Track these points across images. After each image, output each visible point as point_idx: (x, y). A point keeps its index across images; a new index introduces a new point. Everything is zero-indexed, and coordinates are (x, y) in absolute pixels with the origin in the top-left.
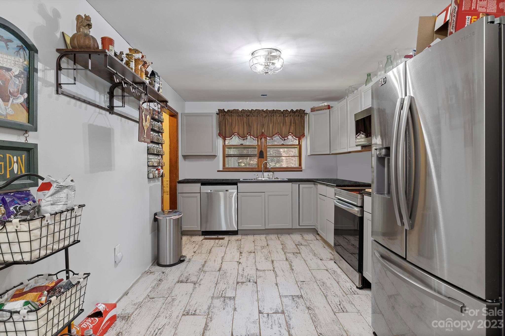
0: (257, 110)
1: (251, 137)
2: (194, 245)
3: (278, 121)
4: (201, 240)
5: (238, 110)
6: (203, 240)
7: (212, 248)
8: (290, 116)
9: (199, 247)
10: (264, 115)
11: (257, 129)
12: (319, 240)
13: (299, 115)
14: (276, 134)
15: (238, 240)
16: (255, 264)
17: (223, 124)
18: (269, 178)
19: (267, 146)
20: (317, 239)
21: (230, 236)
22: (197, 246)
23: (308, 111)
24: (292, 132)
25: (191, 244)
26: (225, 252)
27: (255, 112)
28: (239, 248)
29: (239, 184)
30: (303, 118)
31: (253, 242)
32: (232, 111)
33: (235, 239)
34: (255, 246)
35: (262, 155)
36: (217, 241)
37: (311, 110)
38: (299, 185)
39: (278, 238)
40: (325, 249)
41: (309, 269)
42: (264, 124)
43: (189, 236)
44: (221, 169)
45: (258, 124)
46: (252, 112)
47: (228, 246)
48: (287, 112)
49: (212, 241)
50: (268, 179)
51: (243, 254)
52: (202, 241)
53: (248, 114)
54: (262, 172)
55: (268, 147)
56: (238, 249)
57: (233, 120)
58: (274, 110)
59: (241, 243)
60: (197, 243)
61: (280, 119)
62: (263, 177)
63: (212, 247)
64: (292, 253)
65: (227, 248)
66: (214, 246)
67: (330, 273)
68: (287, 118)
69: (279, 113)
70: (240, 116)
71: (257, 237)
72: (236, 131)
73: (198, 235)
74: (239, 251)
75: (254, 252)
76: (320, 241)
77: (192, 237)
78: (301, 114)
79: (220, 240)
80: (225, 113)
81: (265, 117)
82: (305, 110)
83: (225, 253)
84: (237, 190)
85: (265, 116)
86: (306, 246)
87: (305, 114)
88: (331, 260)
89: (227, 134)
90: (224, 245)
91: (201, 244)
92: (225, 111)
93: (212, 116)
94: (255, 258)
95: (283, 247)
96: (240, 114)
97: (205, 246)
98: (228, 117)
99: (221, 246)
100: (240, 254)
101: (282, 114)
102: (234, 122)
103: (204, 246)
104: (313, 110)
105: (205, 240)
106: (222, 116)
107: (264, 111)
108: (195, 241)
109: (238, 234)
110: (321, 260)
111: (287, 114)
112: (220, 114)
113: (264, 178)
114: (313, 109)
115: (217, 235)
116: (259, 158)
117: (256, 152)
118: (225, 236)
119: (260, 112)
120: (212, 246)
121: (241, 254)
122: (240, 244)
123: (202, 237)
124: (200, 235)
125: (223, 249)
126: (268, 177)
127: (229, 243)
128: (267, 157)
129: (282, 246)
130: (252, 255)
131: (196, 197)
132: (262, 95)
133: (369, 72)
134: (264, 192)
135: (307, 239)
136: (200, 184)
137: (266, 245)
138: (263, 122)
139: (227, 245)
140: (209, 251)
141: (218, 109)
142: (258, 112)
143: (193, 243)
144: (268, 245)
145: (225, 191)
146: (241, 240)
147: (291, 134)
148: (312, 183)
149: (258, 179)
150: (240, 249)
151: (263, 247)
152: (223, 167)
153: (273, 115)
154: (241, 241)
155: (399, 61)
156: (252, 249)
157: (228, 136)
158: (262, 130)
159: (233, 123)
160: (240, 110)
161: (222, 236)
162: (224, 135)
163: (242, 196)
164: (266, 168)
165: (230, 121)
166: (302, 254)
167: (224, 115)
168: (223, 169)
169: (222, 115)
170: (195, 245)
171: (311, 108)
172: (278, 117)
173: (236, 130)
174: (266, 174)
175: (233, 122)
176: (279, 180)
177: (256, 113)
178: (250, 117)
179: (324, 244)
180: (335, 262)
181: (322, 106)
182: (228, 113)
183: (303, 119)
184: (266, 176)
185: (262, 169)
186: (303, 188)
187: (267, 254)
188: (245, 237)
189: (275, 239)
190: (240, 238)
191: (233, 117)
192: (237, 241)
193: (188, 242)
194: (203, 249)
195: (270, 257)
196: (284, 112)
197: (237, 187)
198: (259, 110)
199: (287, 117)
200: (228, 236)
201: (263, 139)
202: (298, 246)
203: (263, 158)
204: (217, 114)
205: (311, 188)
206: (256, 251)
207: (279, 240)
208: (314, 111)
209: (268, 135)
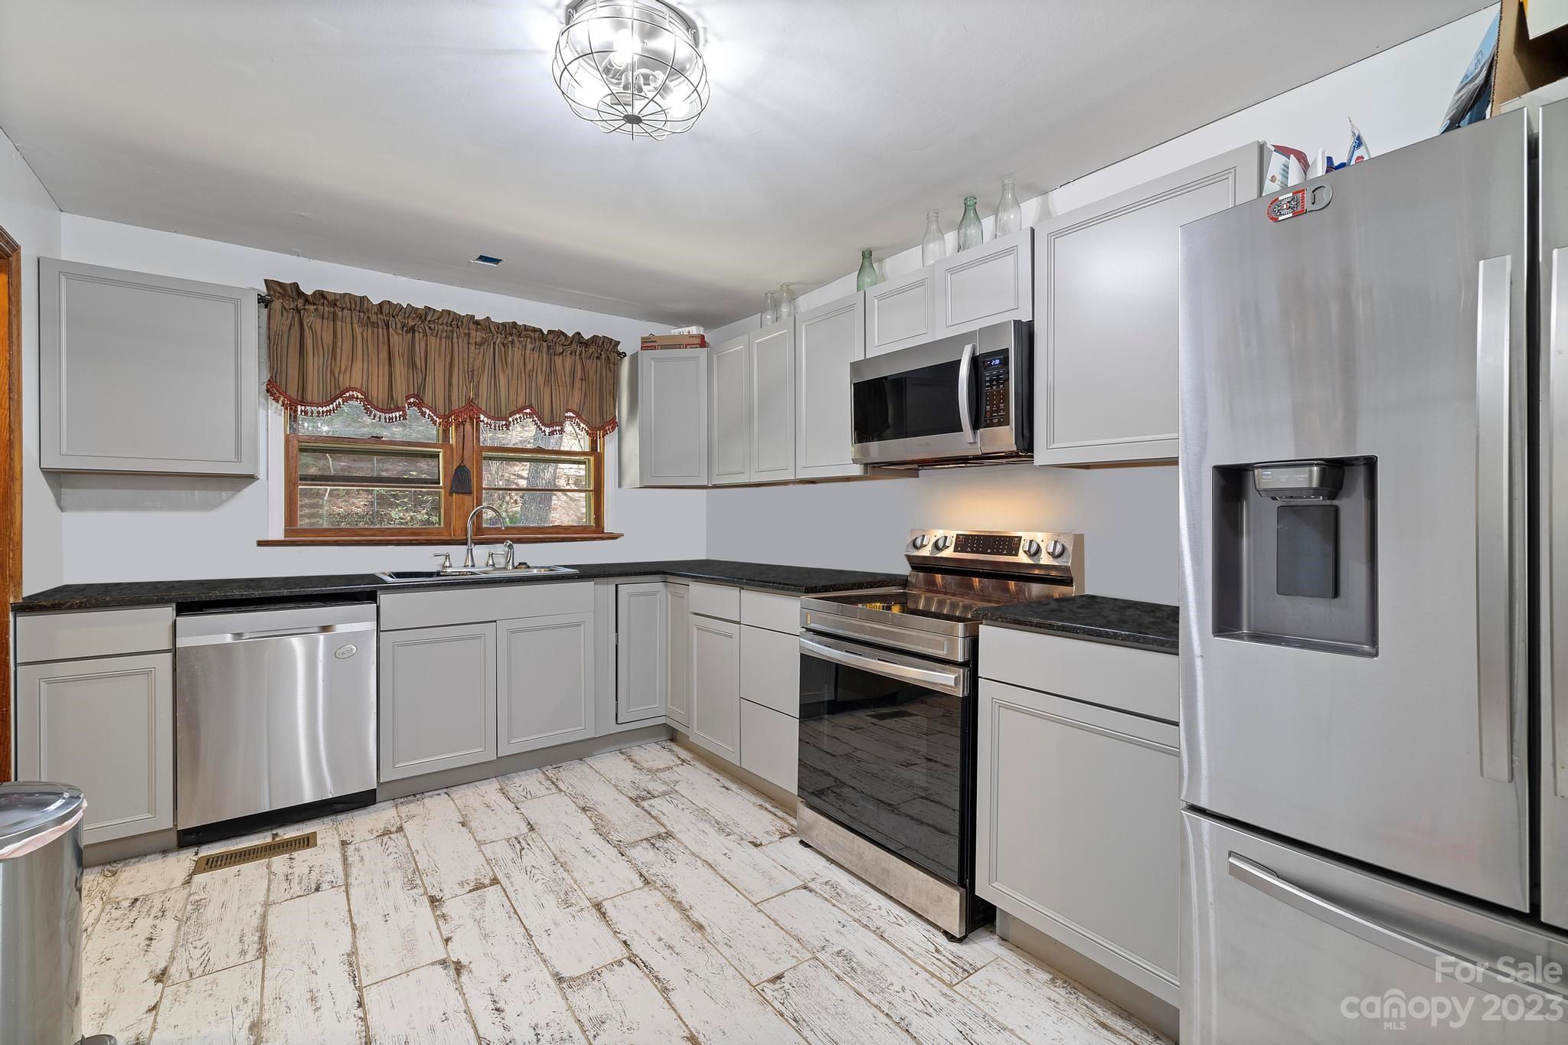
0: (449, 312)
1: (423, 414)
2: (144, 926)
3: (529, 367)
4: (182, 876)
5: (366, 300)
6: (197, 878)
7: (264, 916)
8: (571, 354)
9: (179, 928)
10: (477, 336)
11: (450, 385)
12: (692, 763)
13: (601, 354)
14: (520, 411)
15: (386, 833)
16: (537, 951)
17: (291, 346)
18: (493, 565)
19: (481, 451)
20: (683, 761)
21: (340, 817)
22: (169, 926)
23: (629, 345)
24: (575, 408)
25: (118, 924)
26: (347, 920)
27: (440, 321)
28: (414, 877)
29: (384, 598)
30: (612, 366)
31: (463, 824)
32: (338, 297)
33: (371, 832)
34: (480, 843)
35: (463, 482)
36: (279, 862)
37: (643, 343)
38: (617, 586)
39: (553, 782)
40: (734, 794)
41: (751, 901)
42: (472, 371)
43: (97, 869)
44: (278, 534)
45: (451, 366)
46: (429, 318)
47: (352, 880)
48: (562, 337)
49: (249, 868)
50: (491, 568)
51: (449, 907)
52: (188, 882)
53: (411, 323)
54: (466, 544)
55: (484, 454)
56: (411, 881)
57: (339, 336)
58: (515, 323)
59: (409, 846)
60: (157, 903)
61: (537, 360)
62: (470, 564)
63: (267, 905)
64: (645, 844)
65: (352, 891)
66: (271, 898)
67: (826, 899)
68: (558, 360)
69: (531, 338)
70: (373, 323)
71: (468, 796)
72: (357, 381)
73: (154, 853)
74: (421, 891)
75: (495, 881)
76: (697, 764)
77: (114, 874)
78: (605, 350)
79: (295, 854)
80: (300, 303)
81: (481, 345)
82: (618, 343)
83: (354, 928)
84: (376, 622)
85: (478, 340)
86: (667, 797)
87: (619, 354)
88: (784, 836)
89: (313, 390)
90: (329, 877)
91: (189, 907)
92: (300, 294)
93: (237, 304)
94: (516, 912)
95: (596, 824)
96: (374, 318)
97: (216, 915)
98: (317, 324)
99: (317, 889)
100: (434, 911)
101: (545, 344)
102: (347, 346)
103: (210, 913)
104: (648, 344)
105: (205, 871)
106: (285, 313)
107: (477, 323)
108: (147, 897)
109: (374, 803)
110: (756, 845)
111: (562, 345)
112: (277, 305)
113: (473, 566)
114: (650, 342)
115: (267, 830)
116: (451, 494)
117: (440, 468)
118: (315, 822)
119: (460, 323)
120: (262, 898)
121: (438, 913)
122: (406, 850)
123: (186, 859)
124: (165, 852)
125: (331, 899)
126: (491, 562)
127: (350, 860)
128: (480, 489)
129: (590, 818)
130: (492, 894)
131: (147, 673)
132: (482, 258)
133: (867, 244)
134: (495, 621)
135: (655, 765)
136: (169, 612)
137: (525, 829)
138: (471, 360)
139: (347, 875)
140: (256, 938)
141: (266, 281)
142: (453, 324)
143: (134, 913)
144: (532, 829)
145: (316, 630)
146: (400, 829)
147: (571, 414)
148: (657, 577)
149: (449, 570)
150: (419, 882)
151: (517, 843)
152: (286, 526)
153: (512, 342)
154: (405, 836)
155: (1012, 217)
156: (475, 867)
157: (316, 400)
158: (468, 393)
159: (338, 352)
160: (375, 301)
161: (296, 827)
162: (293, 392)
163: (399, 646)
164: (479, 530)
165: (328, 338)
166: (678, 836)
167: (299, 311)
168: (287, 532)
169: (283, 307)
170: (150, 921)
171: (642, 338)
172: (528, 352)
173: (357, 378)
174: (481, 552)
175: (339, 344)
176: (535, 571)
177: (442, 324)
178: (417, 334)
179: (716, 775)
180: (802, 842)
181: (681, 336)
182: (315, 304)
183: (612, 369)
184: (483, 558)
185: (466, 535)
186: (631, 595)
187: (553, 876)
188: (412, 808)
189: (545, 792)
190: (392, 822)
191: (339, 323)
192: (386, 838)
193: (96, 912)
194: (208, 935)
195: (576, 887)
196: (551, 337)
197: (378, 608)
198: (457, 318)
199: (561, 357)
200: (328, 820)
201: (468, 426)
202: (645, 804)
203: (470, 493)
204: (262, 300)
205: (654, 593)
206: (497, 870)
207: (561, 790)
208: (654, 348)
209: (490, 411)
